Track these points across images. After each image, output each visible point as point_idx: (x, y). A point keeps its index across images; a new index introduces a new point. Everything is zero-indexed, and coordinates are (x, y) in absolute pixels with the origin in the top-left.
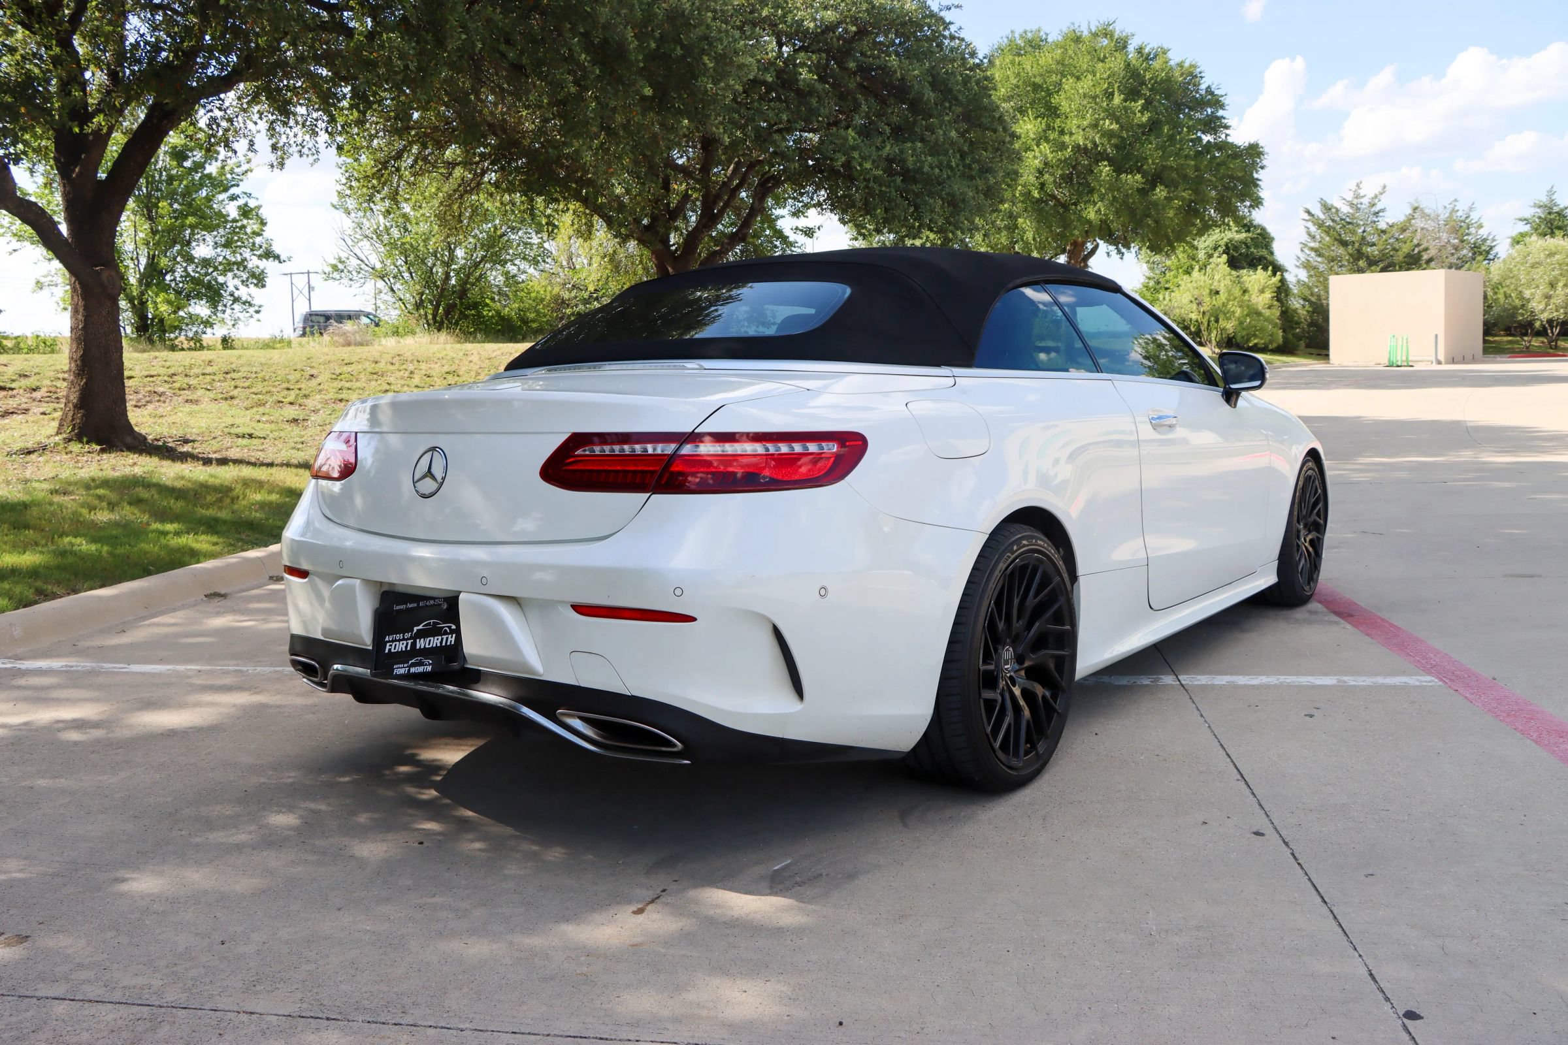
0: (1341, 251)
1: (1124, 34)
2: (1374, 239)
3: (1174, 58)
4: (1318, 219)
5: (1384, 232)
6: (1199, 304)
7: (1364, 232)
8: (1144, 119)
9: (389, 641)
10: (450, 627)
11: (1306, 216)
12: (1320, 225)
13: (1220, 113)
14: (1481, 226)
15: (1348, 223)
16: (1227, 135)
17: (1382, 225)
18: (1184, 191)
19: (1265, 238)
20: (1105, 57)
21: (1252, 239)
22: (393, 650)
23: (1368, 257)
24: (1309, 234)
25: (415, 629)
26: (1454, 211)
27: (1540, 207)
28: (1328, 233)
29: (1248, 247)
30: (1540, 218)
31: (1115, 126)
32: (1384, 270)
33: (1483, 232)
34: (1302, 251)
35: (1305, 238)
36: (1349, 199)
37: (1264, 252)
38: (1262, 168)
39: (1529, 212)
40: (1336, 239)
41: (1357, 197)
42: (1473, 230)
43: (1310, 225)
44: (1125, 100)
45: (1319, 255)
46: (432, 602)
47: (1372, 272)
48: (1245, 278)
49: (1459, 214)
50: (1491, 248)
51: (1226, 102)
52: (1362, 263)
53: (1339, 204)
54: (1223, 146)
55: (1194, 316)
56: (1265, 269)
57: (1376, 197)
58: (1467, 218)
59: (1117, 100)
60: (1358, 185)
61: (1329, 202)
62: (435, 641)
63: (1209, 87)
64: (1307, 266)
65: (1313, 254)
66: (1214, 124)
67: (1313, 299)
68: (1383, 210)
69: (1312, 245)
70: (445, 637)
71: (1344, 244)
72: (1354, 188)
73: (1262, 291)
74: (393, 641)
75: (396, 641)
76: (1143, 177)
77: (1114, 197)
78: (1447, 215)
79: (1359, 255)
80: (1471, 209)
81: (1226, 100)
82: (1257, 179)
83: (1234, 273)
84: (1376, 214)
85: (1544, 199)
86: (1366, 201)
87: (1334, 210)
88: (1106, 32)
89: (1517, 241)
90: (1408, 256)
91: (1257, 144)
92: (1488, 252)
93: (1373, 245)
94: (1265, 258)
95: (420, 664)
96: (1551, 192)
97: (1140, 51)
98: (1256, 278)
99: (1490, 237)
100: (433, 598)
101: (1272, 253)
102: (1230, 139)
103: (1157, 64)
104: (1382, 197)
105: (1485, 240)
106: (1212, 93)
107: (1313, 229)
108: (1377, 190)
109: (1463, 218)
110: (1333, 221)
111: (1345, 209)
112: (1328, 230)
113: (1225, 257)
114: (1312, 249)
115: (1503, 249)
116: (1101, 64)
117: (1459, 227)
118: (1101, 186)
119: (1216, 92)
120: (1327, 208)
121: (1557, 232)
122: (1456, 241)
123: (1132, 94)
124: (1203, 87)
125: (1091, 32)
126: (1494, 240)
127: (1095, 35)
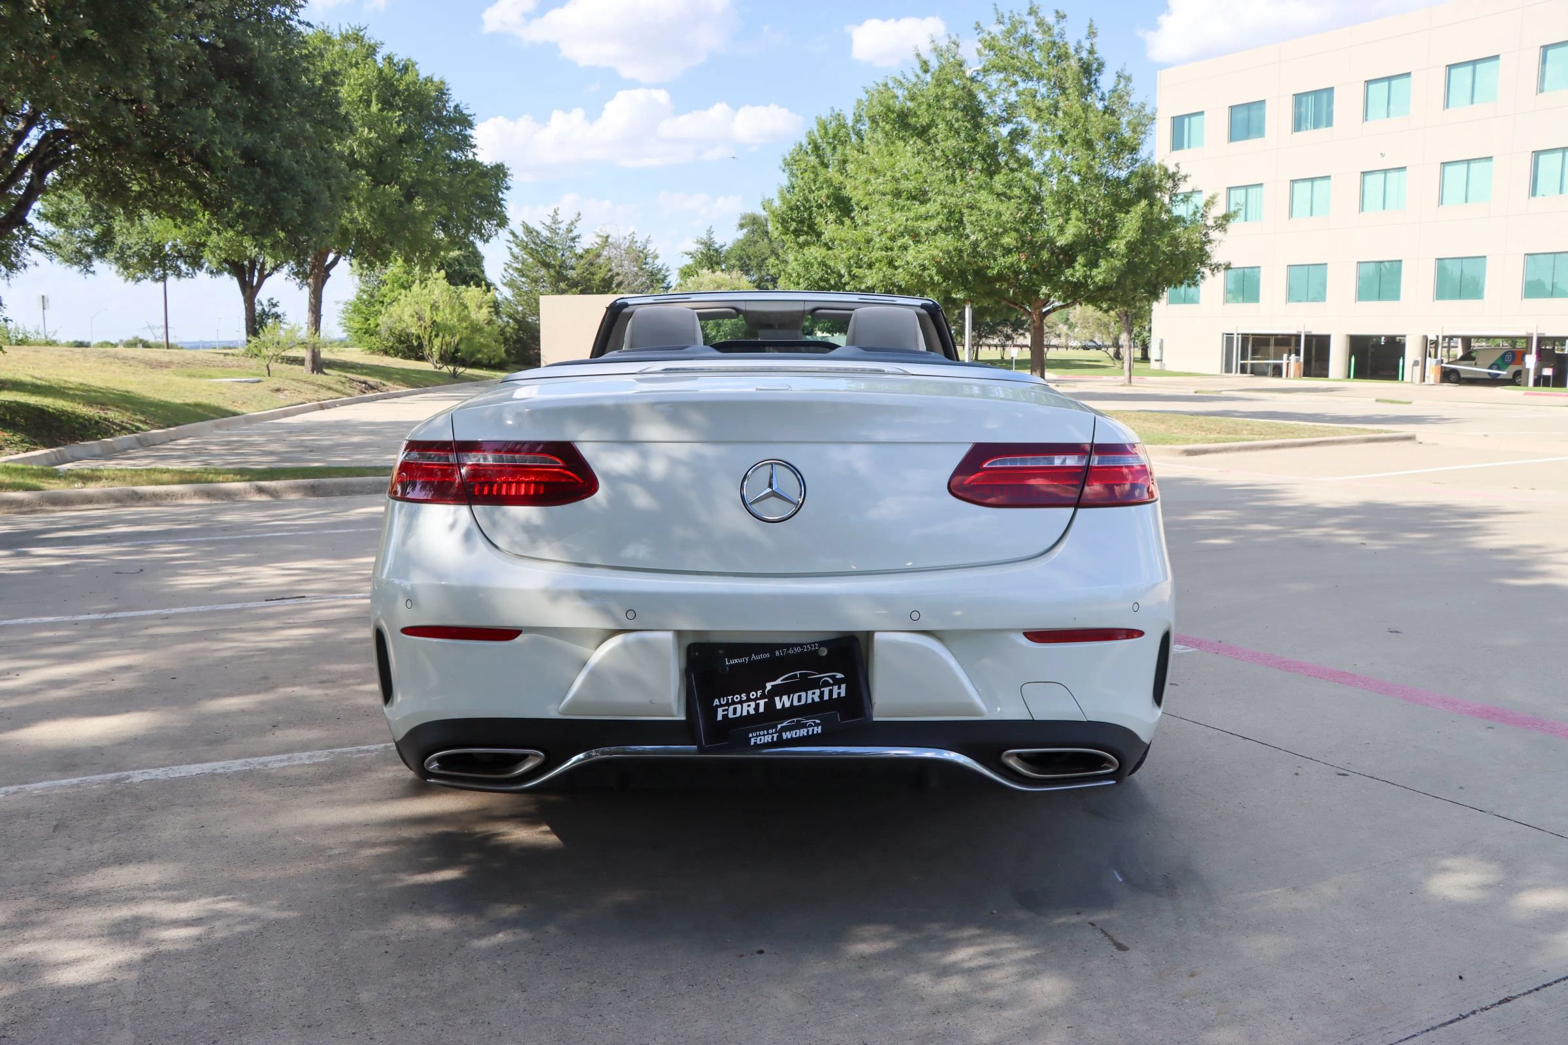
0: (543, 272)
1: (372, 42)
2: (573, 262)
3: (424, 71)
4: (522, 241)
5: (581, 257)
6: (419, 319)
7: (563, 255)
8: (401, 130)
9: (721, 705)
10: (833, 677)
11: (511, 238)
12: (525, 247)
13: (469, 132)
14: (656, 257)
15: (549, 246)
16: (475, 154)
17: (579, 251)
18: (440, 206)
19: (476, 257)
20: (357, 63)
21: (464, 257)
22: (731, 715)
23: (568, 279)
24: (512, 254)
25: (769, 686)
26: (633, 242)
27: (702, 243)
28: (532, 256)
29: (460, 264)
30: (702, 253)
31: (373, 135)
32: (583, 292)
33: (659, 263)
34: (506, 270)
35: (509, 258)
36: (548, 223)
37: (474, 270)
38: (507, 188)
39: (693, 247)
40: (539, 261)
41: (555, 222)
42: (649, 260)
43: (513, 246)
44: (381, 110)
45: (523, 276)
46: (798, 650)
47: (574, 293)
48: (463, 294)
49: (638, 244)
50: (665, 277)
51: (475, 122)
52: (563, 285)
53: (539, 228)
54: (473, 165)
55: (413, 330)
56: (478, 285)
57: (572, 223)
58: (644, 249)
59: (374, 108)
60: (555, 212)
61: (531, 224)
62: (812, 696)
63: (456, 106)
64: (511, 284)
65: (516, 275)
66: (463, 142)
67: (519, 317)
68: (579, 236)
69: (515, 265)
70: (826, 690)
71: (547, 265)
72: (552, 214)
73: (480, 307)
74: (728, 704)
75: (734, 703)
76: (400, 189)
77: (372, 208)
78: (627, 245)
79: (560, 277)
80: (648, 241)
81: (475, 120)
82: (502, 199)
83: (452, 288)
84: (573, 239)
85: (705, 237)
86: (563, 226)
87: (535, 234)
88: (356, 37)
89: (686, 273)
90: (604, 280)
91: (503, 166)
92: (663, 280)
93: (573, 268)
94: (477, 276)
95: (800, 726)
96: (710, 232)
97: (389, 59)
98: (471, 294)
99: (665, 268)
100: (801, 645)
101: (483, 272)
102: (478, 159)
103: (409, 78)
104: (577, 224)
105: (660, 270)
106: (461, 113)
107: (516, 250)
108: (574, 217)
109: (641, 249)
110: (535, 243)
111: (545, 233)
112: (532, 253)
113: (443, 272)
114: (517, 269)
115: (674, 279)
116: (354, 70)
117: (640, 257)
118: (359, 194)
119: (465, 112)
120: (529, 231)
121: (716, 267)
122: (636, 269)
123: (387, 104)
124: (452, 104)
125: (341, 35)
126: (668, 270)
127: (346, 38)
